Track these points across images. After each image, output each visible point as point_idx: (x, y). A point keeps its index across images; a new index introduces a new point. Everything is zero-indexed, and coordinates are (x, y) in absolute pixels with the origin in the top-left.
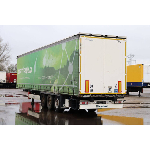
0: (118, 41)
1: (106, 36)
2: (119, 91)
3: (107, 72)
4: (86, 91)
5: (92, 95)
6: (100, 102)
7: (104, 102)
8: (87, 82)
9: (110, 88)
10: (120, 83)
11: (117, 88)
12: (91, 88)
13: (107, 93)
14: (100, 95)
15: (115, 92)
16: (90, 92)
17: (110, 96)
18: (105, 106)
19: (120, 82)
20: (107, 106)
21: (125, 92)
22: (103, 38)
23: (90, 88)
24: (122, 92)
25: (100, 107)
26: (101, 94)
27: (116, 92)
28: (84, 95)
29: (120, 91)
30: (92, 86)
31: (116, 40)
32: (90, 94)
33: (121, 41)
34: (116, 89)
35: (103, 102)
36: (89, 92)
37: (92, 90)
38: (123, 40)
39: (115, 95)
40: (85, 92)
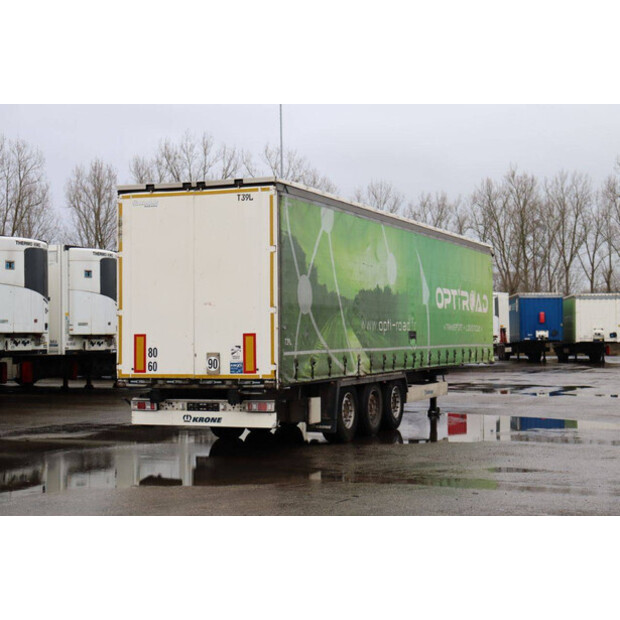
0: (241, 197)
1: (201, 186)
2: (247, 369)
3: (206, 304)
4: (138, 369)
5: (155, 380)
6: (198, 404)
7: (213, 404)
8: (140, 339)
9: (213, 358)
10: (249, 340)
11: (241, 359)
12: (153, 359)
13: (205, 373)
14: (180, 382)
15: (233, 369)
16: (148, 372)
17: (217, 387)
18: (213, 420)
19: (252, 338)
20: (219, 420)
21: (269, 373)
22: (192, 191)
23: (148, 359)
24: (258, 373)
25: (195, 420)
26: (185, 380)
27: (236, 371)
28: (129, 380)
29: (252, 369)
30: (154, 352)
31: (235, 195)
32: (148, 379)
33: (253, 194)
34: (235, 361)
35: (208, 404)
36: (144, 371)
37: (153, 367)
38: (263, 190)
39: (235, 381)
40: (133, 372)
